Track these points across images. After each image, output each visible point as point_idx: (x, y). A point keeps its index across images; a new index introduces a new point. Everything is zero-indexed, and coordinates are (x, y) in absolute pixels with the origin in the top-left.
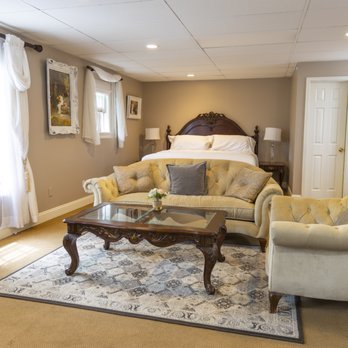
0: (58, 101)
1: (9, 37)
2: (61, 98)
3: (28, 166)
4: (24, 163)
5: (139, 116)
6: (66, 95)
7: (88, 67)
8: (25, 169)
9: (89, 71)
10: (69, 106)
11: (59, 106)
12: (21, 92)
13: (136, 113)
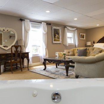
0: (56, 36)
1: (42, 23)
2: (57, 35)
3: (47, 50)
4: (46, 49)
5: (84, 39)
6: (58, 34)
7: (65, 27)
8: (46, 50)
9: (65, 28)
10: (59, 36)
11: (56, 37)
12: (45, 34)
13: (84, 38)
